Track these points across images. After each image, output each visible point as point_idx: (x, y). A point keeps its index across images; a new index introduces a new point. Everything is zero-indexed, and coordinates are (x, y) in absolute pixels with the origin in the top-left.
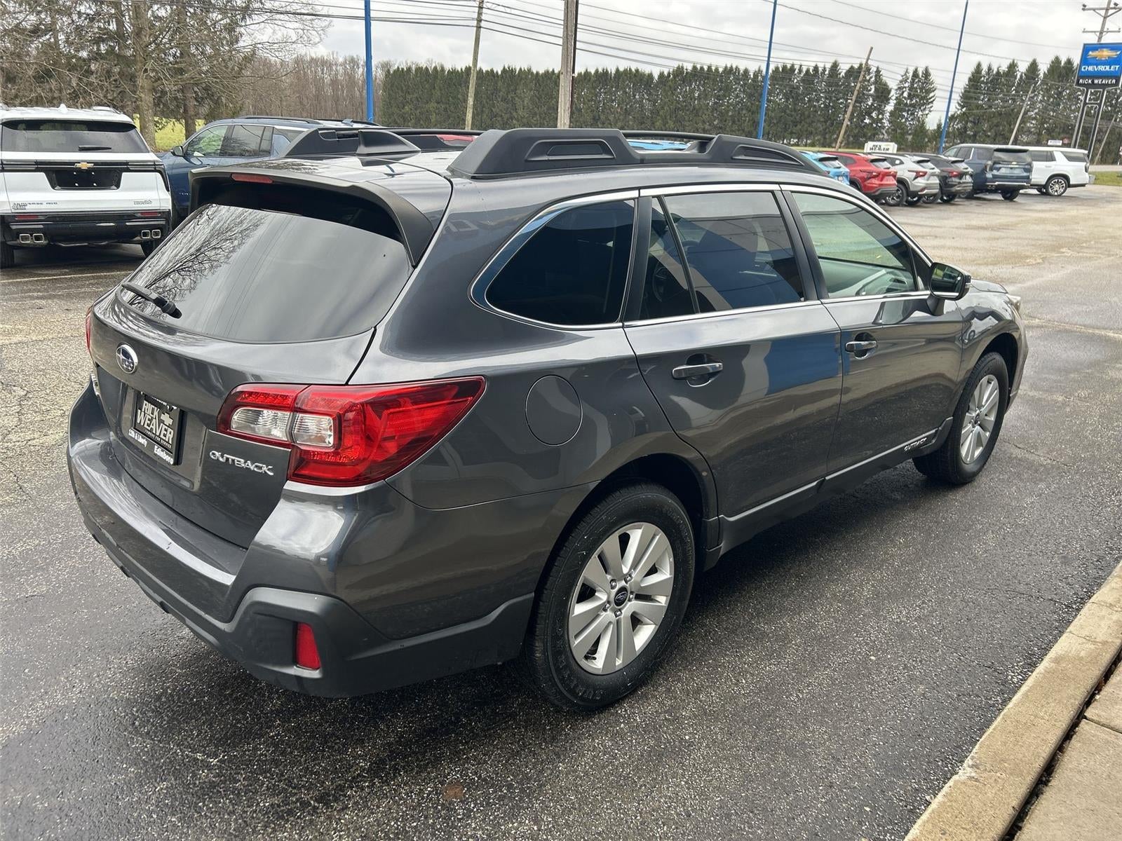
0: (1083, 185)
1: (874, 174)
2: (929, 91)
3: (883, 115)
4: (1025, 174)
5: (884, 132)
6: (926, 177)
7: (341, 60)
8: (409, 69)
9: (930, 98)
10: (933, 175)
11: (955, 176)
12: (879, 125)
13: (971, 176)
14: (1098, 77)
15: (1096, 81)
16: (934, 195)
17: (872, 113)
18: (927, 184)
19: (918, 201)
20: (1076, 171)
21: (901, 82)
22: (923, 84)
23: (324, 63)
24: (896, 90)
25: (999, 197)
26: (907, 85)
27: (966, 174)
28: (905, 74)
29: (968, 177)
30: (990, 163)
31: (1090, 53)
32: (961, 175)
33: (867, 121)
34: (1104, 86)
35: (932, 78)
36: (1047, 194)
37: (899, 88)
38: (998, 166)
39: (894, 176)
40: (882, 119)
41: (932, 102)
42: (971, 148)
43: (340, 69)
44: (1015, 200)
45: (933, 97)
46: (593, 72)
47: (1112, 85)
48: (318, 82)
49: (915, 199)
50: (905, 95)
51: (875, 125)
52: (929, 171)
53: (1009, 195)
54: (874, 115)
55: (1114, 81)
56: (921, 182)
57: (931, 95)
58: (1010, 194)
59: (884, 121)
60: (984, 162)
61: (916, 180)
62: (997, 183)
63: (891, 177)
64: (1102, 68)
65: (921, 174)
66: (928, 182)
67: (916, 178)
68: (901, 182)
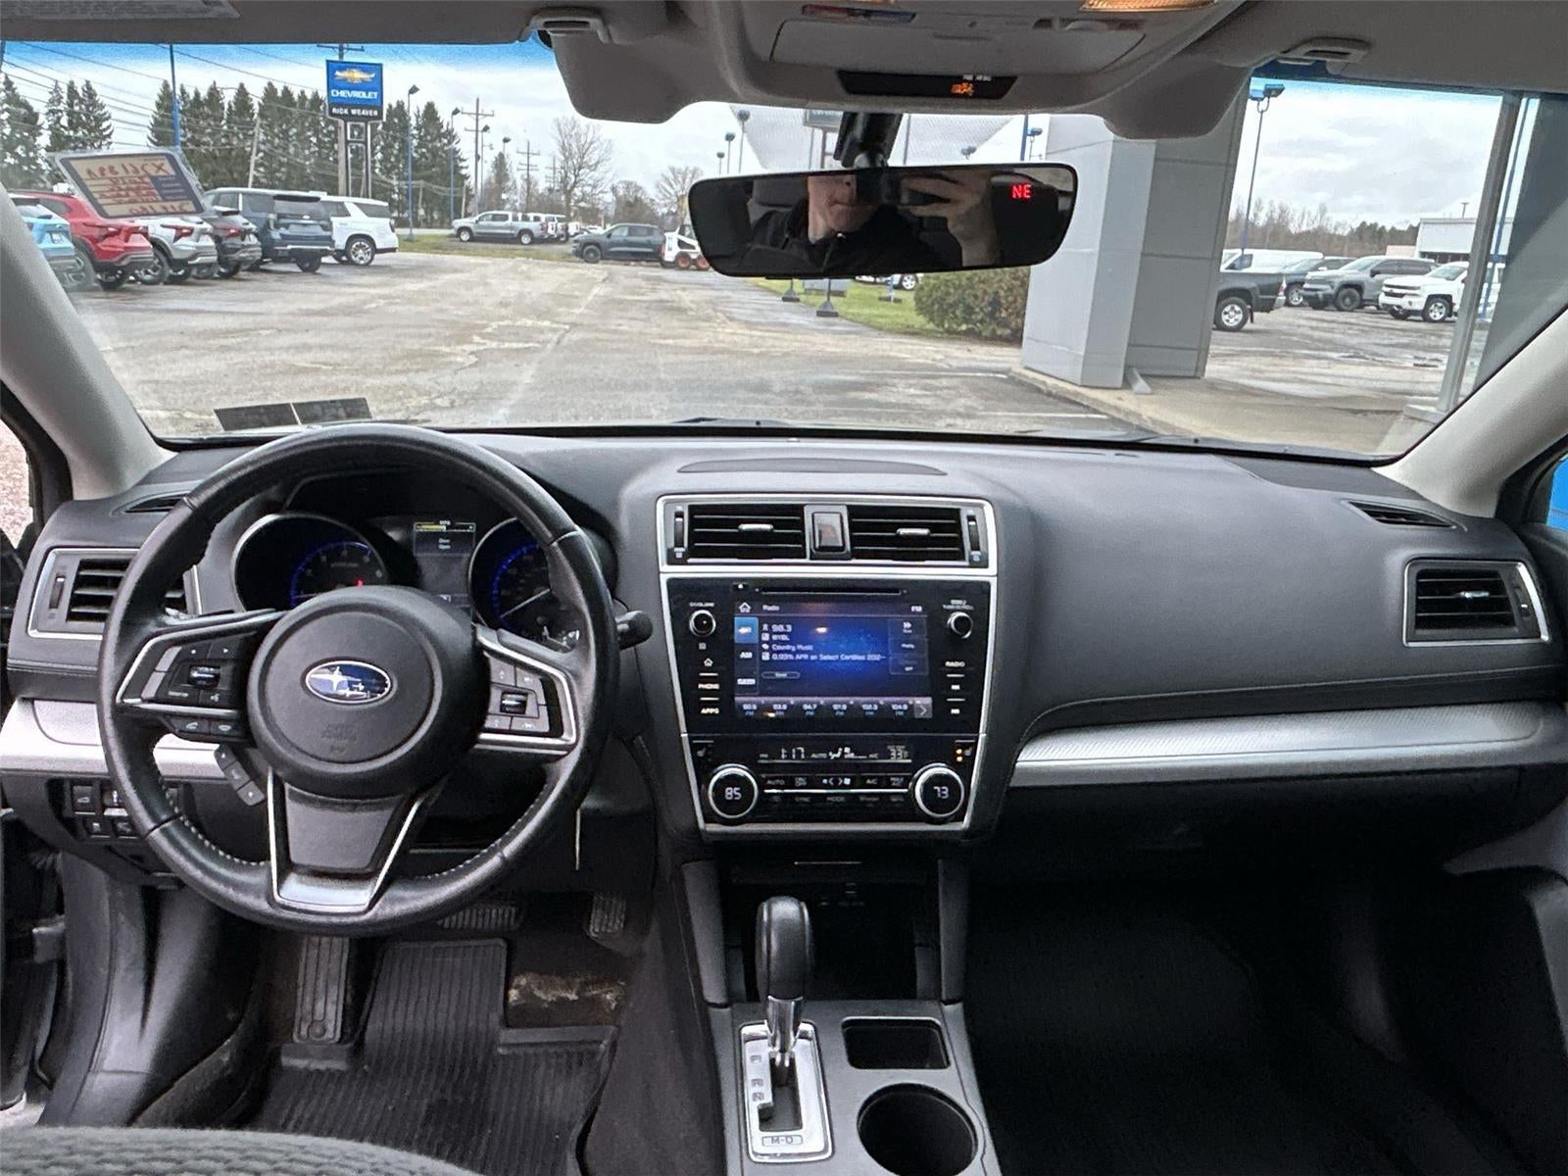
0: (393, 250)
1: (111, 229)
2: (99, 120)
3: (35, 153)
4: (324, 233)
5: (44, 179)
6: (194, 236)
9: (105, 130)
10: (203, 232)
11: (233, 235)
12: (34, 167)
13: (256, 235)
14: (356, 107)
15: (354, 112)
16: (209, 265)
17: (16, 147)
18: (198, 247)
19: (186, 275)
20: (381, 230)
21: (51, 102)
22: (87, 107)
24: (47, 114)
25: (295, 268)
26: (61, 107)
27: (248, 232)
28: (55, 91)
29: (252, 236)
30: (272, 216)
31: (338, 73)
32: (243, 234)
33: (10, 160)
34: (366, 118)
35: (100, 99)
36: (350, 263)
37: (51, 111)
38: (283, 221)
39: (146, 235)
40: (37, 158)
41: (109, 136)
42: (237, 193)
44: (318, 271)
45: (108, 127)
47: (374, 118)
49: (180, 273)
50: (64, 121)
51: (26, 168)
52: (198, 227)
53: (307, 265)
54: (19, 150)
55: (376, 113)
56: (187, 244)
57: (105, 125)
58: (309, 263)
59: (39, 161)
60: (263, 215)
61: (179, 242)
62: (289, 247)
63: (140, 236)
64: (356, 94)
65: (185, 231)
66: (198, 245)
67: (177, 238)
68: (156, 244)
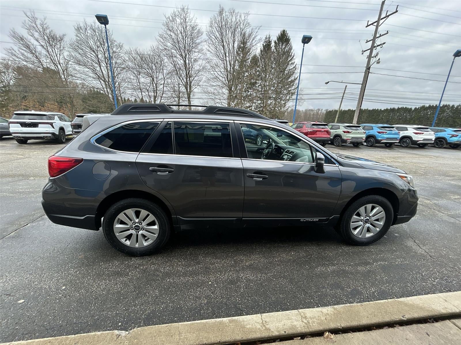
7: (316, 109)
8: (332, 111)
23: (312, 110)
43: (315, 111)
46: (389, 109)
48: (310, 115)
